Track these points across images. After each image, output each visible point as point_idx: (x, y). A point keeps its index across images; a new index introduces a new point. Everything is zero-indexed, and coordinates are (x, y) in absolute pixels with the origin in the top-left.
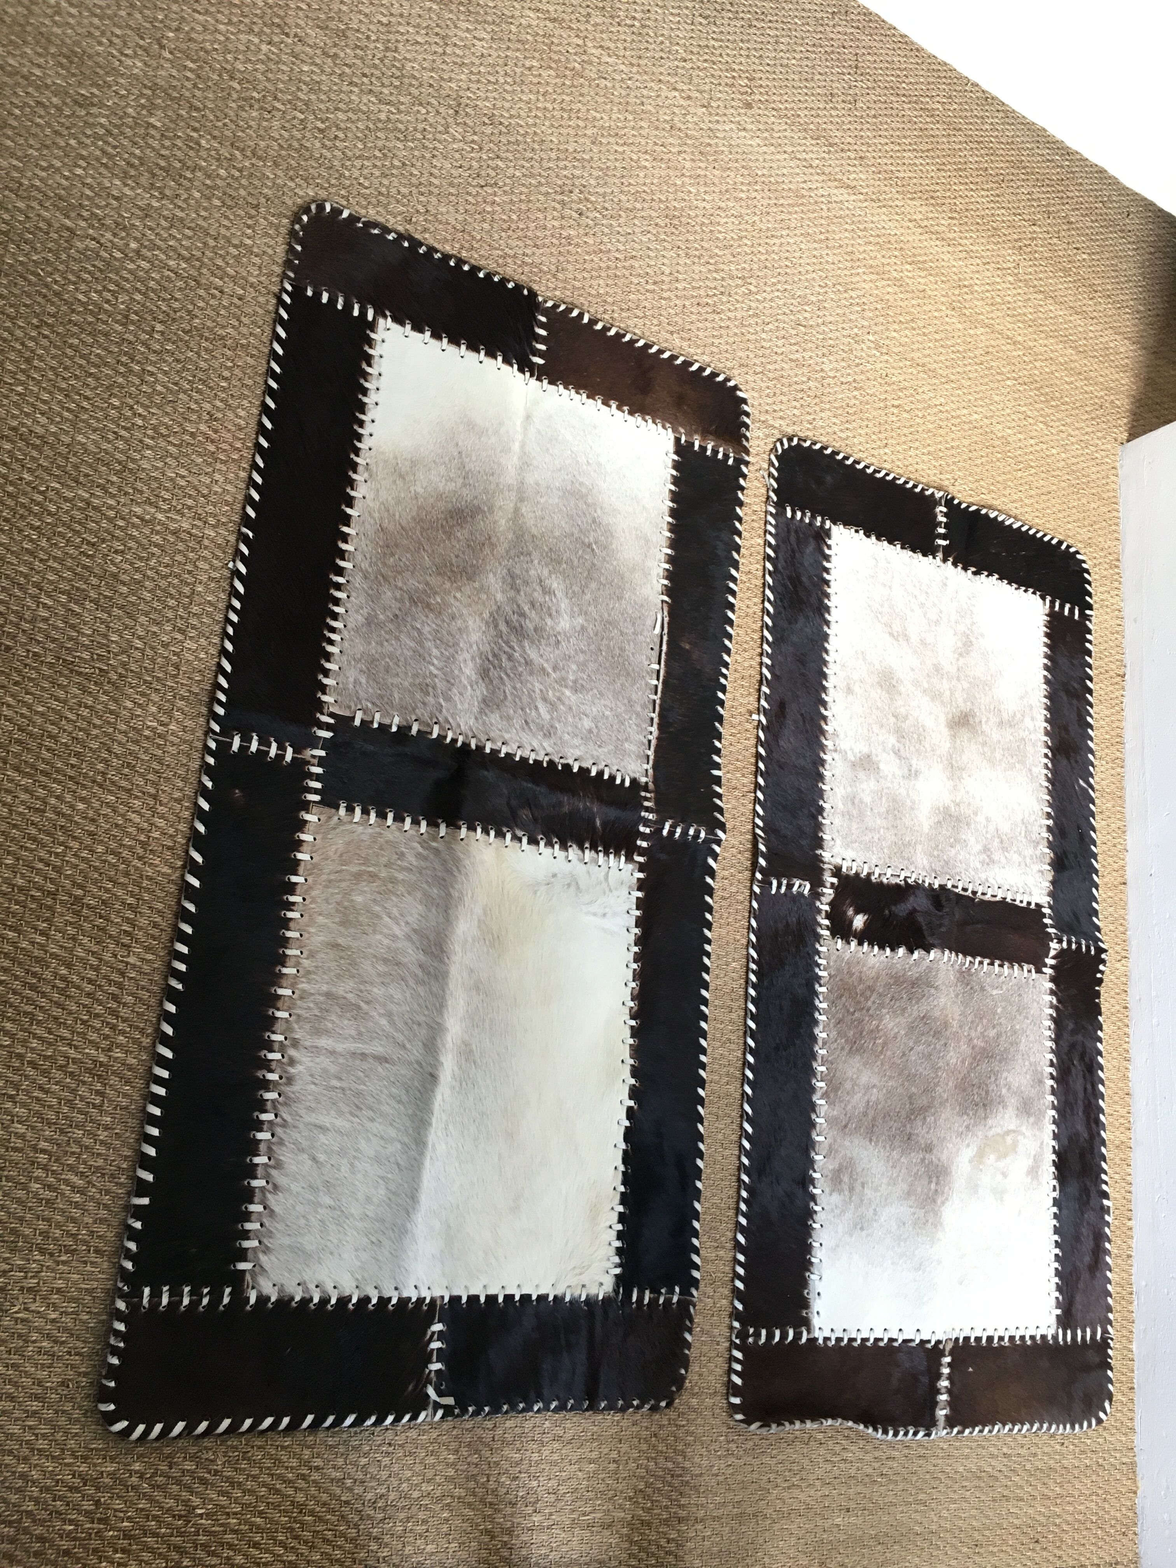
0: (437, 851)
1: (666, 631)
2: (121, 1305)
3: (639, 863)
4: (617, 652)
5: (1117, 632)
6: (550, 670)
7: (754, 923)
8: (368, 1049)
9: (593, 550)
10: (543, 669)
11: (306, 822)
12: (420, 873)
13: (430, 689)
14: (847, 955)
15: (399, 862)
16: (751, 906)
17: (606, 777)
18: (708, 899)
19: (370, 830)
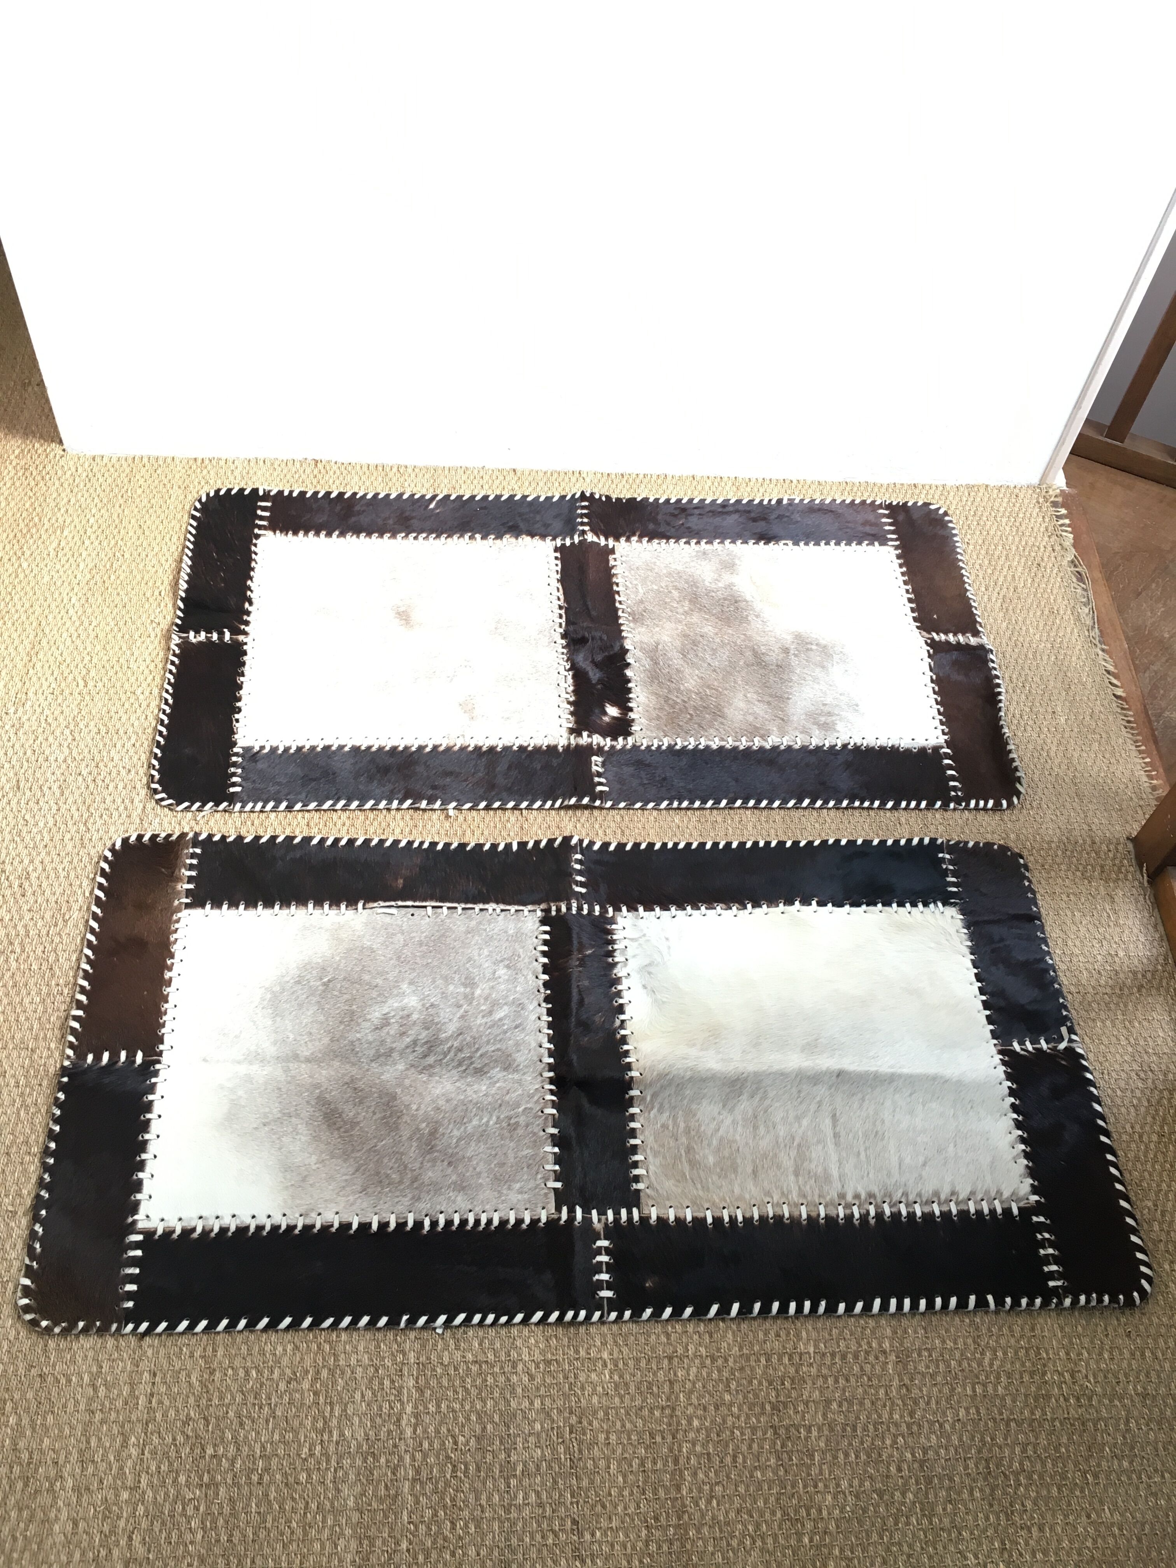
0: (655, 1095)
1: (393, 903)
2: (1068, 1302)
3: (614, 911)
4: (424, 948)
5: (272, 464)
6: (462, 1011)
7: (638, 805)
8: (829, 1132)
9: (329, 981)
10: (462, 1017)
11: (658, 1218)
12: (675, 1107)
13: (513, 1121)
14: (643, 720)
15: (671, 1128)
16: (624, 809)
17: (546, 948)
18: (628, 848)
19: (650, 1158)
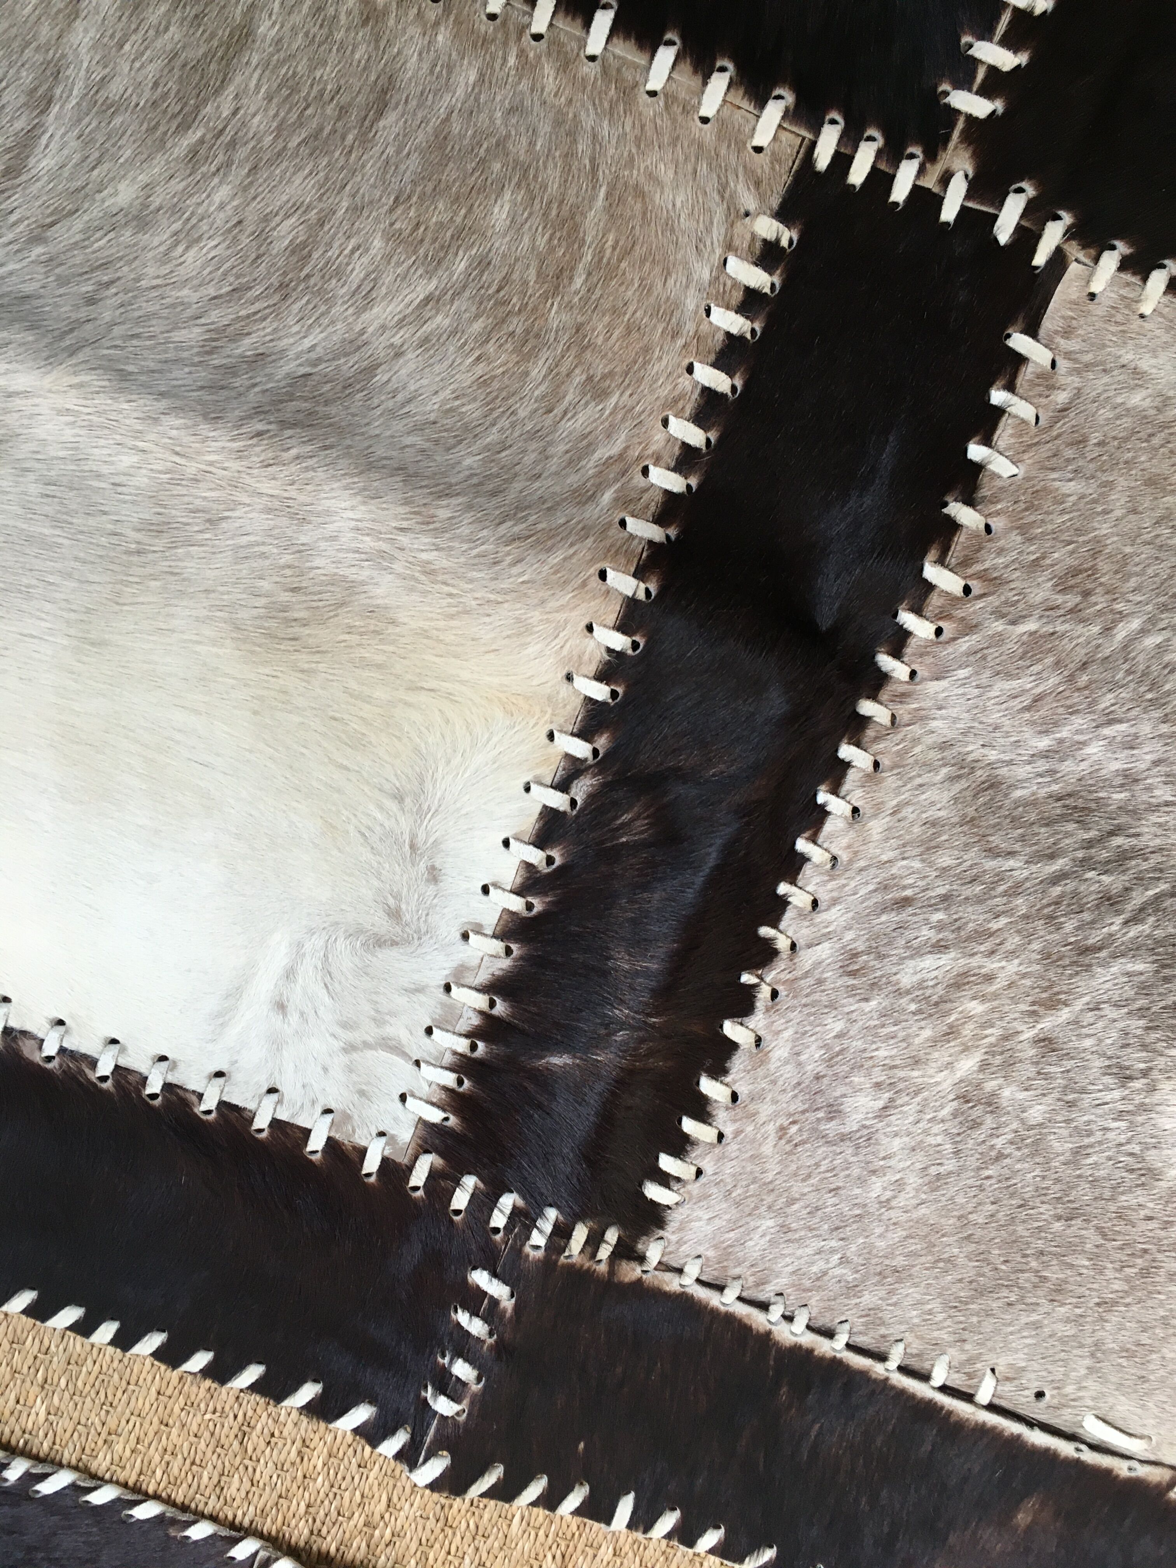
0: (585, 496)
1: (1089, 1457)
3: (410, 1168)
4: (1054, 1274)
6: (1048, 1023)
7: (146, 1511)
10: (1053, 1004)
11: (761, 103)
12: (533, 435)
13: (1072, 600)
15: (579, 378)
16: (200, 1516)
17: (689, 1125)
18: (252, 1373)
19: (692, 302)
